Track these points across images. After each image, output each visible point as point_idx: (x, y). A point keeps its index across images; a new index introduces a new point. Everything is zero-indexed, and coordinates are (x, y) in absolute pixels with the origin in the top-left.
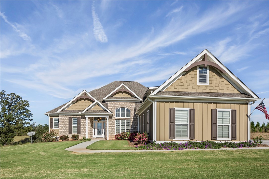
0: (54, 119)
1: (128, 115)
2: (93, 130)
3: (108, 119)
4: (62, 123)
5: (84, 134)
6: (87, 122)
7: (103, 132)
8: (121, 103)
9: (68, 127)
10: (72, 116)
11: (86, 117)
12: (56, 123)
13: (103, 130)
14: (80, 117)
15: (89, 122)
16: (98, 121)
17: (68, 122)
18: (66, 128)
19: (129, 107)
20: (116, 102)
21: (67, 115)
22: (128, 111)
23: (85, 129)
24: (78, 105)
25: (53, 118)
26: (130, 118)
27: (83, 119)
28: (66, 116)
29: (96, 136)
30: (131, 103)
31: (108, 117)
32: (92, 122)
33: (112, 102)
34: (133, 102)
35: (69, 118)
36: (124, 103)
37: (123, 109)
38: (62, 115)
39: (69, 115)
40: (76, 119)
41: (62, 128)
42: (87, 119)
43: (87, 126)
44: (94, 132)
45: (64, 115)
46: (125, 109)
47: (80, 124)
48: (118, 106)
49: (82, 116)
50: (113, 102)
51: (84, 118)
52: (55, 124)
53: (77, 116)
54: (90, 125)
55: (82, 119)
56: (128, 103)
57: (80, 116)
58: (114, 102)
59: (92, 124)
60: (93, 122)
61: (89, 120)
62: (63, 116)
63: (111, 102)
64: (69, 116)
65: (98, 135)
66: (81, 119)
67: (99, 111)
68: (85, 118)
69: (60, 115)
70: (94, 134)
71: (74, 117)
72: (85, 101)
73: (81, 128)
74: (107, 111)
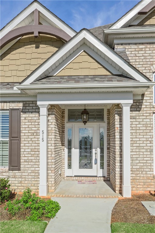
2: (66, 150)
3: (126, 111)
5: (33, 172)
6: (43, 126)
7: (96, 160)
11: (39, 103)
13: (99, 150)
14: (20, 106)
15: (53, 126)
16: (85, 122)
23: (36, 152)
24: (13, 62)
27: (31, 115)
29: (76, 170)
31: (126, 103)
32: (63, 127)
33: (141, 46)
42: (44, 111)
43: (45, 139)
44: (70, 156)
47: (19, 132)
49: (25, 103)
50: (143, 44)
51: (35, 112)
53: (9, 102)
54: (54, 136)
55: (25, 112)
57: (20, 102)
58: (149, 46)
59: (63, 132)
60: (68, 125)
61: (52, 118)
63: (135, 47)
65: (81, 166)
66: (23, 116)
68: (37, 110)
70: (70, 166)
72: (37, 47)
73: (22, 150)
74: (124, 76)
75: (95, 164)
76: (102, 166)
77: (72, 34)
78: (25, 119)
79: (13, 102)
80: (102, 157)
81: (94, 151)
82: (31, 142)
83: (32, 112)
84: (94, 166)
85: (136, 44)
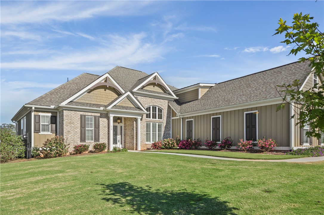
0: (44, 116)
1: (160, 117)
3: (139, 120)
4: (69, 123)
6: (111, 124)
7: (119, 140)
8: (153, 99)
9: (78, 130)
10: (87, 114)
11: (110, 115)
12: (45, 124)
13: (120, 136)
14: (99, 115)
17: (79, 122)
18: (76, 132)
19: (162, 105)
20: (147, 97)
21: (78, 111)
22: (160, 110)
23: (106, 135)
24: (95, 95)
25: (41, 114)
26: (162, 120)
27: (104, 119)
28: (76, 112)
30: (164, 100)
31: (139, 118)
33: (142, 97)
34: (166, 100)
35: (81, 116)
36: (156, 99)
37: (154, 108)
38: (68, 110)
39: (81, 111)
40: (91, 118)
41: (69, 132)
42: (111, 119)
43: (112, 129)
45: (72, 110)
46: (157, 107)
47: (99, 126)
48: (150, 103)
49: (101, 114)
51: (107, 118)
52: (43, 125)
53: (94, 113)
55: (101, 118)
56: (161, 100)
57: (99, 113)
58: (145, 97)
62: (71, 112)
64: (82, 113)
66: (100, 119)
67: (131, 108)
69: (65, 110)
71: (90, 114)
72: (105, 90)
73: (100, 134)
74: (139, 108)
75: (119, 142)
76: (121, 144)
77: (124, 92)
78: (101, 120)
79: (96, 113)
80: (121, 139)
81: (118, 136)
82: (103, 130)
83: (104, 118)
84: (118, 143)
85: (141, 96)
